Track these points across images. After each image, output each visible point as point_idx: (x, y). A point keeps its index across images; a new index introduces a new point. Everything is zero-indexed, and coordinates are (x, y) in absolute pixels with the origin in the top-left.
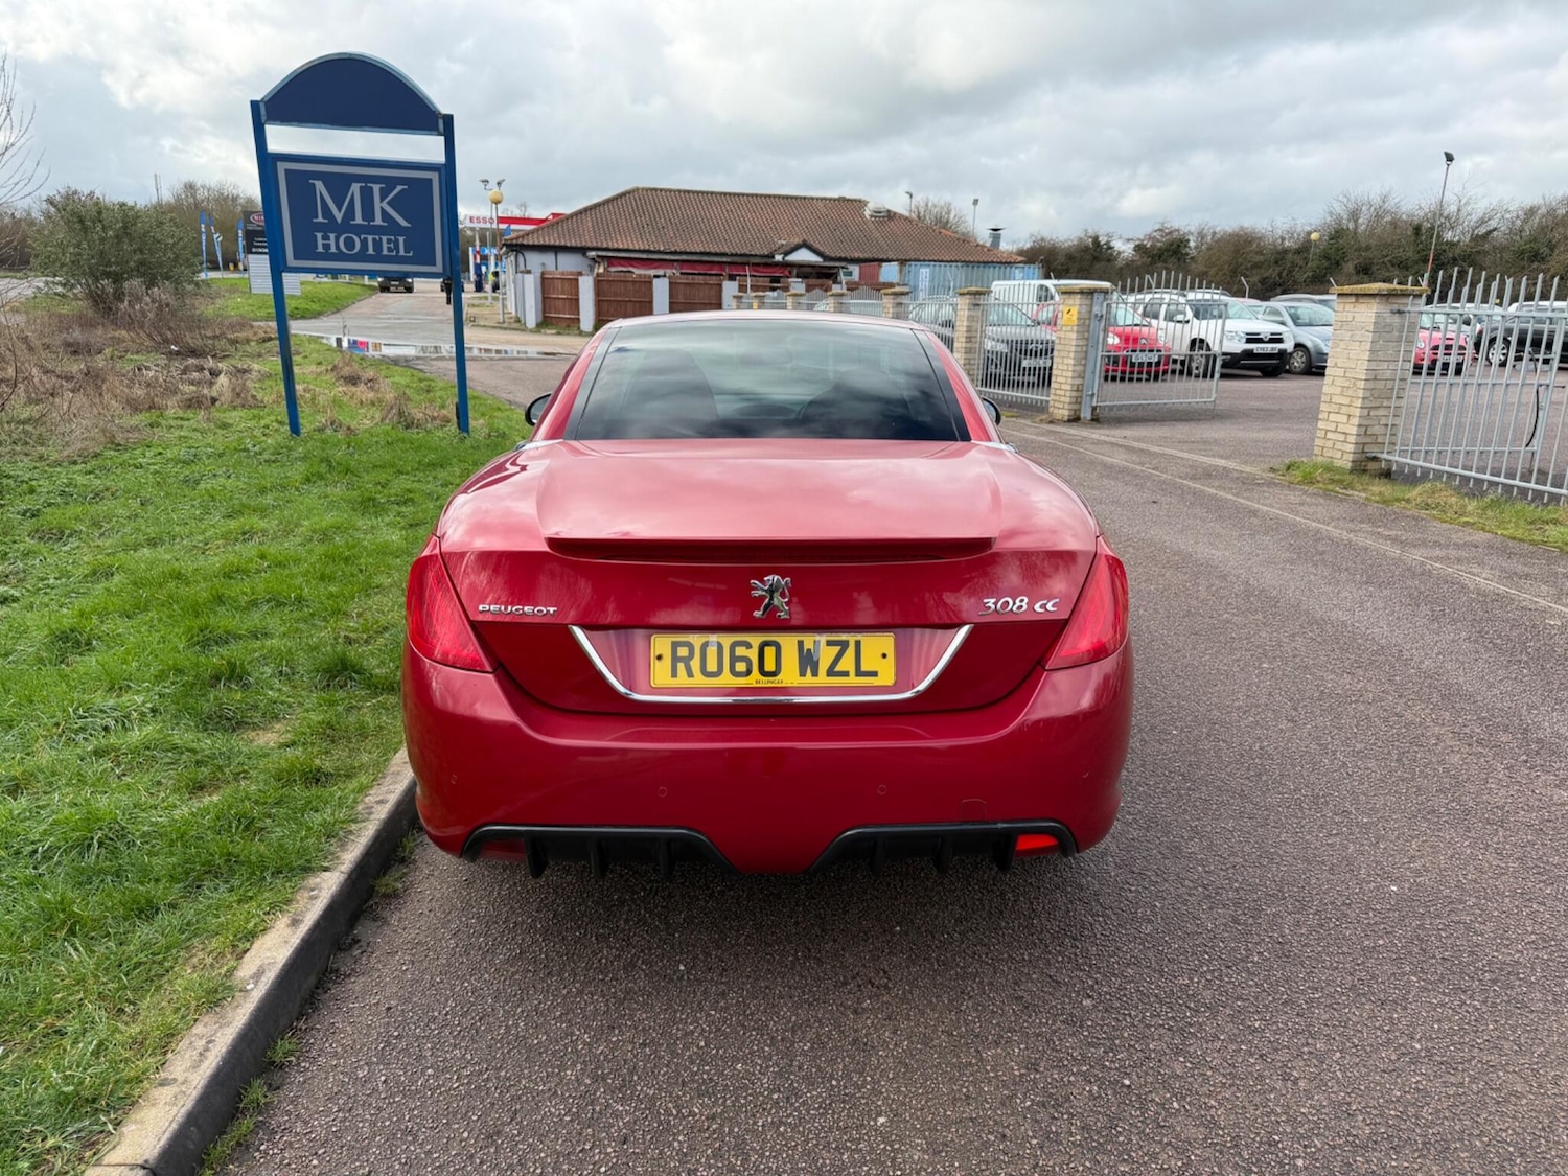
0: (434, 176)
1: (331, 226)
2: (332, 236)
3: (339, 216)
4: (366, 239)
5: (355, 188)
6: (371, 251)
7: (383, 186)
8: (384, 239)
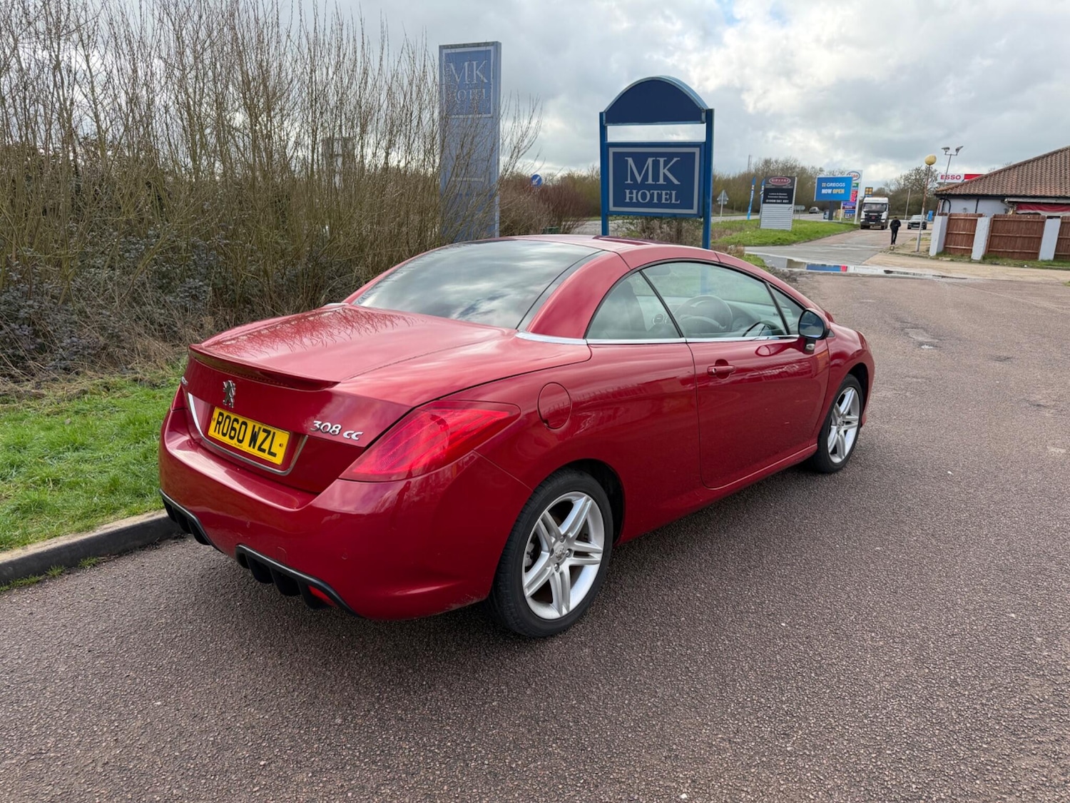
0: (697, 150)
1: (635, 186)
2: (635, 192)
3: (639, 179)
4: (653, 193)
5: (650, 161)
6: (655, 201)
7: (666, 159)
8: (664, 192)
